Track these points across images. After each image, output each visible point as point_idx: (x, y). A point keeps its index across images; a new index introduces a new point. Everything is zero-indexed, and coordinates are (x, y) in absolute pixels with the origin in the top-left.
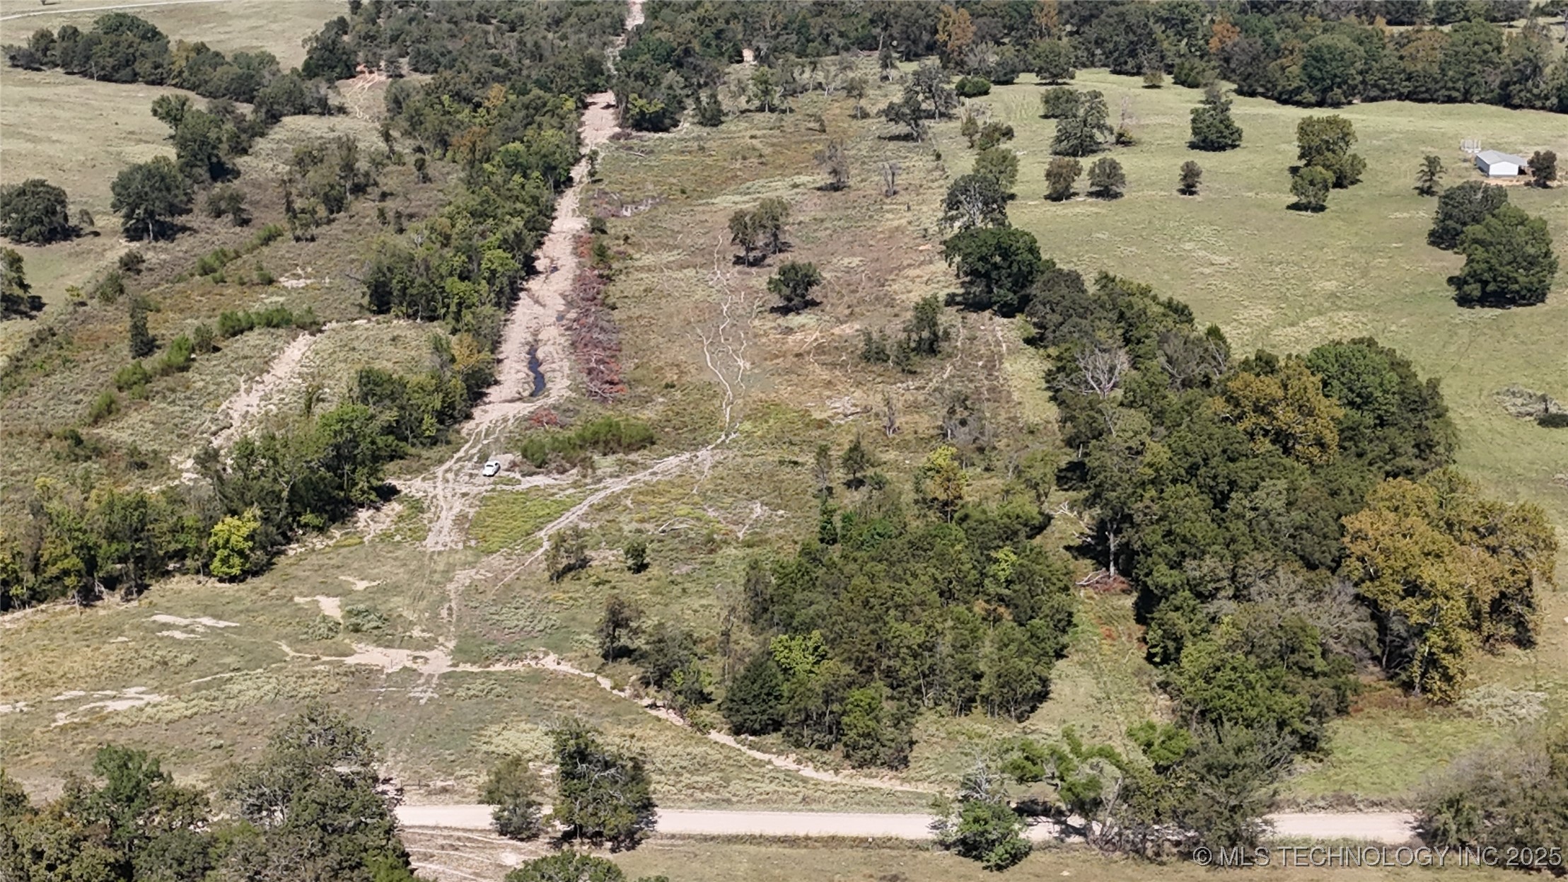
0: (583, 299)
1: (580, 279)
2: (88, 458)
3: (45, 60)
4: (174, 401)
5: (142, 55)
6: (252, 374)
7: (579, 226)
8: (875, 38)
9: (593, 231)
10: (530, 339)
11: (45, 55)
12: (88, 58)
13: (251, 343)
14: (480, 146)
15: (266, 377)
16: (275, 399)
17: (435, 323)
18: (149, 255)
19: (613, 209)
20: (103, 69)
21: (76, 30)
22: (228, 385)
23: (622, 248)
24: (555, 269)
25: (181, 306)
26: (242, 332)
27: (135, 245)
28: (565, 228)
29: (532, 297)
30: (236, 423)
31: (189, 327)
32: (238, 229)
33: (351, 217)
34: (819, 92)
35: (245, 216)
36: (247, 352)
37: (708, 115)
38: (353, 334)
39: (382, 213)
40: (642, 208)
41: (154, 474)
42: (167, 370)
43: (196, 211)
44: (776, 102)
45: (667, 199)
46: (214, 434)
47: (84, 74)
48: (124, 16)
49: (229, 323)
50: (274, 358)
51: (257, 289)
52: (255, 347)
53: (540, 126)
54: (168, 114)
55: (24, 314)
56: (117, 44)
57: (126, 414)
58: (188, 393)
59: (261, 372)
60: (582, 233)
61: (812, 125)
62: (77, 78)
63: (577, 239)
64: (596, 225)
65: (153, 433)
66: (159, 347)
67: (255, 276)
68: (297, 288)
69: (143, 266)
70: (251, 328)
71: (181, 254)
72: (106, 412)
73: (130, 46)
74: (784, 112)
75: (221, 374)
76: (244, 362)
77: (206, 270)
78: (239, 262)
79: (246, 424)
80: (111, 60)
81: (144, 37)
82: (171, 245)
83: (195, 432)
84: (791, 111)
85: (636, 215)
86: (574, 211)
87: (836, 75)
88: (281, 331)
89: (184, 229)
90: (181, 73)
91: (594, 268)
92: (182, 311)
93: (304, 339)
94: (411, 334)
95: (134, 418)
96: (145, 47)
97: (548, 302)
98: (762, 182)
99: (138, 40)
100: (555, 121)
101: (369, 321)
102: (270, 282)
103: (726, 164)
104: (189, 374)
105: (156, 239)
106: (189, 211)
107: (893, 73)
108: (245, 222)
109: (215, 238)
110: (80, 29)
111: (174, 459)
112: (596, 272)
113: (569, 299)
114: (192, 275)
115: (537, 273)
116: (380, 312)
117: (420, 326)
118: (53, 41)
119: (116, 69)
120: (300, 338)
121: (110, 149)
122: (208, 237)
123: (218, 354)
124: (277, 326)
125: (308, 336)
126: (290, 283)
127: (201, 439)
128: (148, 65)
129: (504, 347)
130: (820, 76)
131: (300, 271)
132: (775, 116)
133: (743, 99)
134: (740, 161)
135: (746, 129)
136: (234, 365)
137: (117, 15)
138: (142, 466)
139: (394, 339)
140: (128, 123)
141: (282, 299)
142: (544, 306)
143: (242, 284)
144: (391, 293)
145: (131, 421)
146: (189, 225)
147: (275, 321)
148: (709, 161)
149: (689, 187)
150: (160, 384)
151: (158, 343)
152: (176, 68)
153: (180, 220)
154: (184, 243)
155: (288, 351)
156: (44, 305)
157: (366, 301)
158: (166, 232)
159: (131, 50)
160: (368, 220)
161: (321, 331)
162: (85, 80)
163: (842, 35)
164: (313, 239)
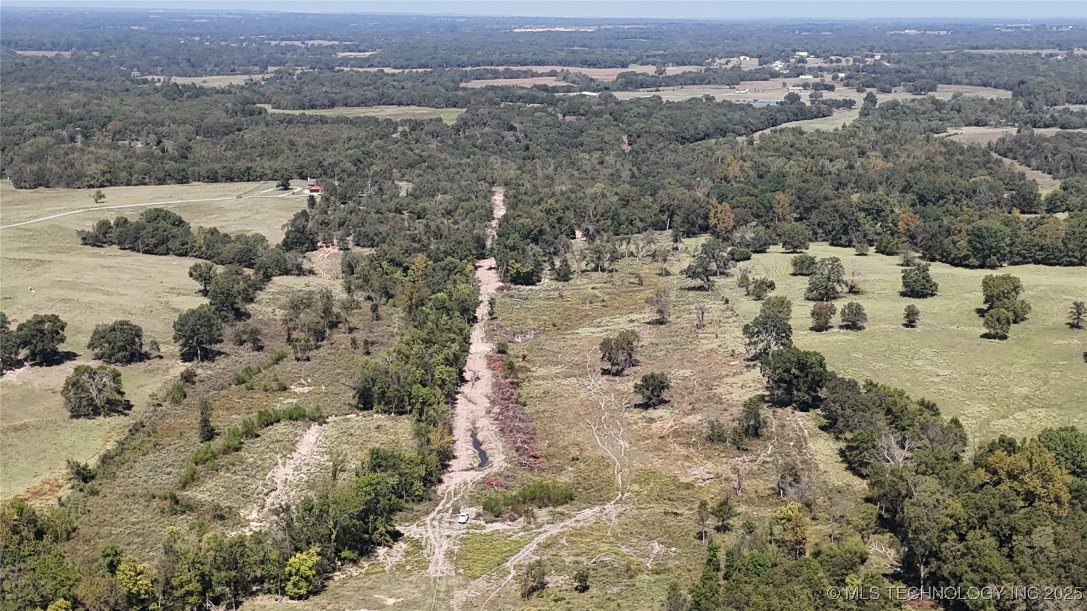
0: (502, 399)
1: (497, 385)
2: (184, 512)
3: (105, 240)
4: (235, 472)
5: (173, 236)
6: (285, 453)
7: (488, 349)
8: (664, 222)
9: (499, 352)
10: (471, 427)
11: (105, 236)
12: (137, 239)
13: (280, 431)
14: (416, 295)
15: (294, 455)
16: (304, 469)
17: (404, 416)
18: (199, 371)
19: (509, 337)
20: (147, 245)
21: (126, 221)
22: (270, 461)
23: (522, 364)
24: (478, 379)
25: (227, 406)
26: (272, 424)
27: (189, 364)
28: (479, 350)
29: (466, 397)
30: (280, 486)
31: (237, 421)
32: (256, 353)
33: (332, 344)
34: (632, 258)
35: (259, 344)
36: (278, 437)
37: (562, 274)
38: (350, 424)
39: (354, 341)
40: (528, 336)
41: (231, 523)
42: (226, 451)
43: (225, 341)
44: (606, 265)
45: (544, 330)
46: (266, 495)
47: (133, 249)
48: (161, 210)
49: (264, 417)
50: (298, 441)
51: (276, 393)
52: (283, 434)
53: (455, 281)
54: (200, 276)
55: (120, 413)
56: (157, 229)
57: (203, 482)
58: (244, 466)
59: (291, 451)
60: (491, 354)
61: (632, 280)
62: (128, 251)
63: (489, 359)
64: (501, 349)
65: (225, 494)
66: (218, 434)
67: (274, 385)
68: (303, 394)
69: (196, 379)
70: (278, 421)
71: (220, 371)
72: (189, 481)
73: (165, 230)
74: (611, 271)
75: (262, 452)
76: (277, 445)
77: (240, 381)
78: (261, 375)
79: (287, 487)
80: (153, 240)
81: (174, 224)
82: (213, 365)
83: (253, 494)
84: (616, 271)
85: (525, 341)
86: (482, 339)
87: (643, 247)
88: (299, 423)
89: (219, 353)
90: (200, 247)
91: (507, 378)
92: (228, 409)
93: (315, 428)
94: (389, 424)
95: (210, 484)
96: (175, 230)
97: (477, 400)
98: (608, 318)
99: (170, 226)
100: (463, 279)
101: (358, 415)
102: (285, 389)
103: (579, 307)
104: (241, 453)
105: (202, 360)
106: (221, 341)
107: (680, 246)
108: (260, 348)
109: (242, 359)
110: (129, 220)
111: (242, 512)
112: (507, 380)
113: (492, 399)
114: (230, 385)
115: (466, 381)
116: (365, 409)
117: (394, 419)
118: (110, 227)
119: (156, 246)
120: (313, 427)
121: (160, 299)
122: (237, 358)
123: (259, 439)
124: (296, 419)
125: (317, 426)
126: (299, 390)
127: (259, 498)
128: (177, 243)
129: (455, 432)
130: (632, 248)
131: (303, 382)
132: (606, 274)
133: (584, 264)
134: (588, 305)
135: (588, 283)
136: (271, 446)
137: (156, 210)
138: (222, 518)
139: (378, 427)
140: (170, 282)
141: (295, 401)
142: (475, 404)
143: (266, 390)
144: (372, 396)
145: (208, 486)
146: (222, 350)
147: (295, 416)
148: (567, 304)
149: (558, 322)
150: (223, 460)
151: (217, 431)
152: (197, 245)
153: (216, 347)
154: (221, 363)
155: (306, 437)
156: (132, 406)
157: (354, 402)
158: (209, 356)
159: (166, 233)
160: (343, 346)
161: (326, 423)
162: (134, 253)
163: (641, 220)
164: (308, 359)
